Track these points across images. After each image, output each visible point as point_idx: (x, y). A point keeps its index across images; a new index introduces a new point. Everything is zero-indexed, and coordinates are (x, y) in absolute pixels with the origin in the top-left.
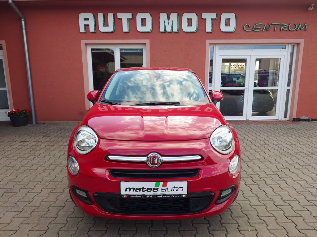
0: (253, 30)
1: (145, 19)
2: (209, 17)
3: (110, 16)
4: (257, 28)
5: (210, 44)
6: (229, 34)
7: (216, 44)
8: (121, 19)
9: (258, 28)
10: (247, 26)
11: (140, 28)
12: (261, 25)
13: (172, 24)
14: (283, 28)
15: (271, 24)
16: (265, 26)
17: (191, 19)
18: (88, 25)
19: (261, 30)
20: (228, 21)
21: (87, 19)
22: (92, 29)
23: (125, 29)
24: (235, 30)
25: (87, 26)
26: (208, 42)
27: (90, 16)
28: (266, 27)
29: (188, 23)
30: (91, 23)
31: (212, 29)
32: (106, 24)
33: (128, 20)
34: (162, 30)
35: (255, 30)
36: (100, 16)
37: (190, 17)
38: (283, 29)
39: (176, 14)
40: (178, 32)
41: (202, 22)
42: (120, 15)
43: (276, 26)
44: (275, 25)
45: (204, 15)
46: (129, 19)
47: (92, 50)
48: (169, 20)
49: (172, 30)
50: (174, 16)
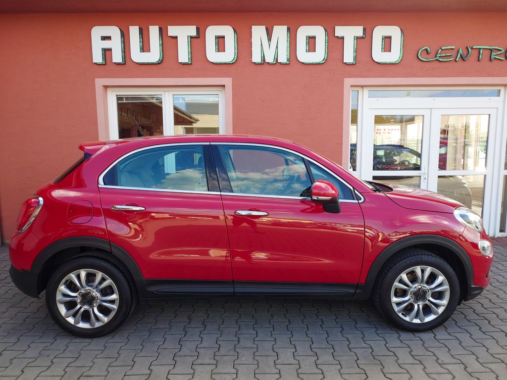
0: (437, 60)
1: (223, 37)
2: (349, 33)
3: (154, 31)
4: (444, 55)
5: (352, 86)
6: (390, 67)
7: (362, 87)
8: (176, 38)
9: (446, 56)
10: (425, 52)
11: (213, 55)
12: (453, 49)
13: (277, 47)
14: (495, 55)
15: (472, 48)
16: (461, 51)
17: (314, 38)
18: (110, 50)
19: (452, 59)
20: (387, 42)
21: (109, 38)
22: (117, 57)
23: (184, 56)
24: (401, 58)
25: (107, 52)
26: (348, 82)
27: (114, 32)
28: (462, 53)
29: (307, 46)
30: (116, 45)
31: (355, 58)
32: (145, 47)
33: (189, 39)
34: (256, 58)
35: (441, 60)
36: (134, 31)
37: (311, 34)
38: (495, 58)
39: (284, 28)
40: (288, 63)
41: (335, 44)
42: (172, 31)
43: (481, 51)
44: (480, 49)
45: (340, 31)
46: (191, 37)
47: (119, 98)
48: (270, 39)
49: (277, 59)
50: (280, 32)
